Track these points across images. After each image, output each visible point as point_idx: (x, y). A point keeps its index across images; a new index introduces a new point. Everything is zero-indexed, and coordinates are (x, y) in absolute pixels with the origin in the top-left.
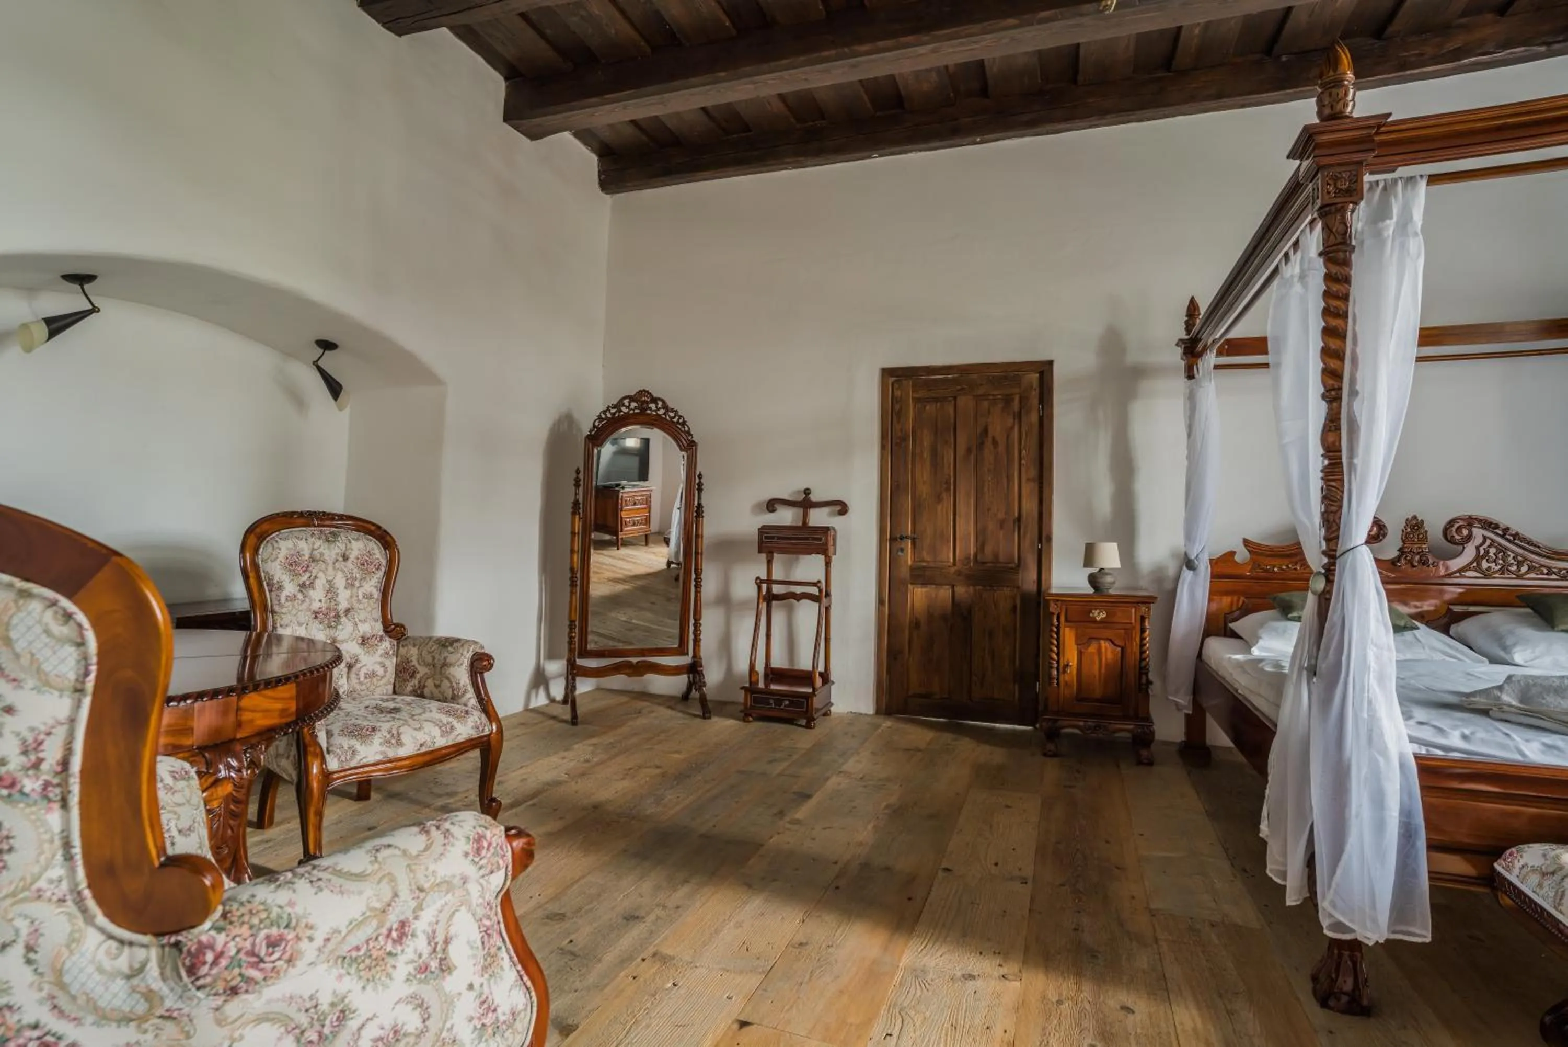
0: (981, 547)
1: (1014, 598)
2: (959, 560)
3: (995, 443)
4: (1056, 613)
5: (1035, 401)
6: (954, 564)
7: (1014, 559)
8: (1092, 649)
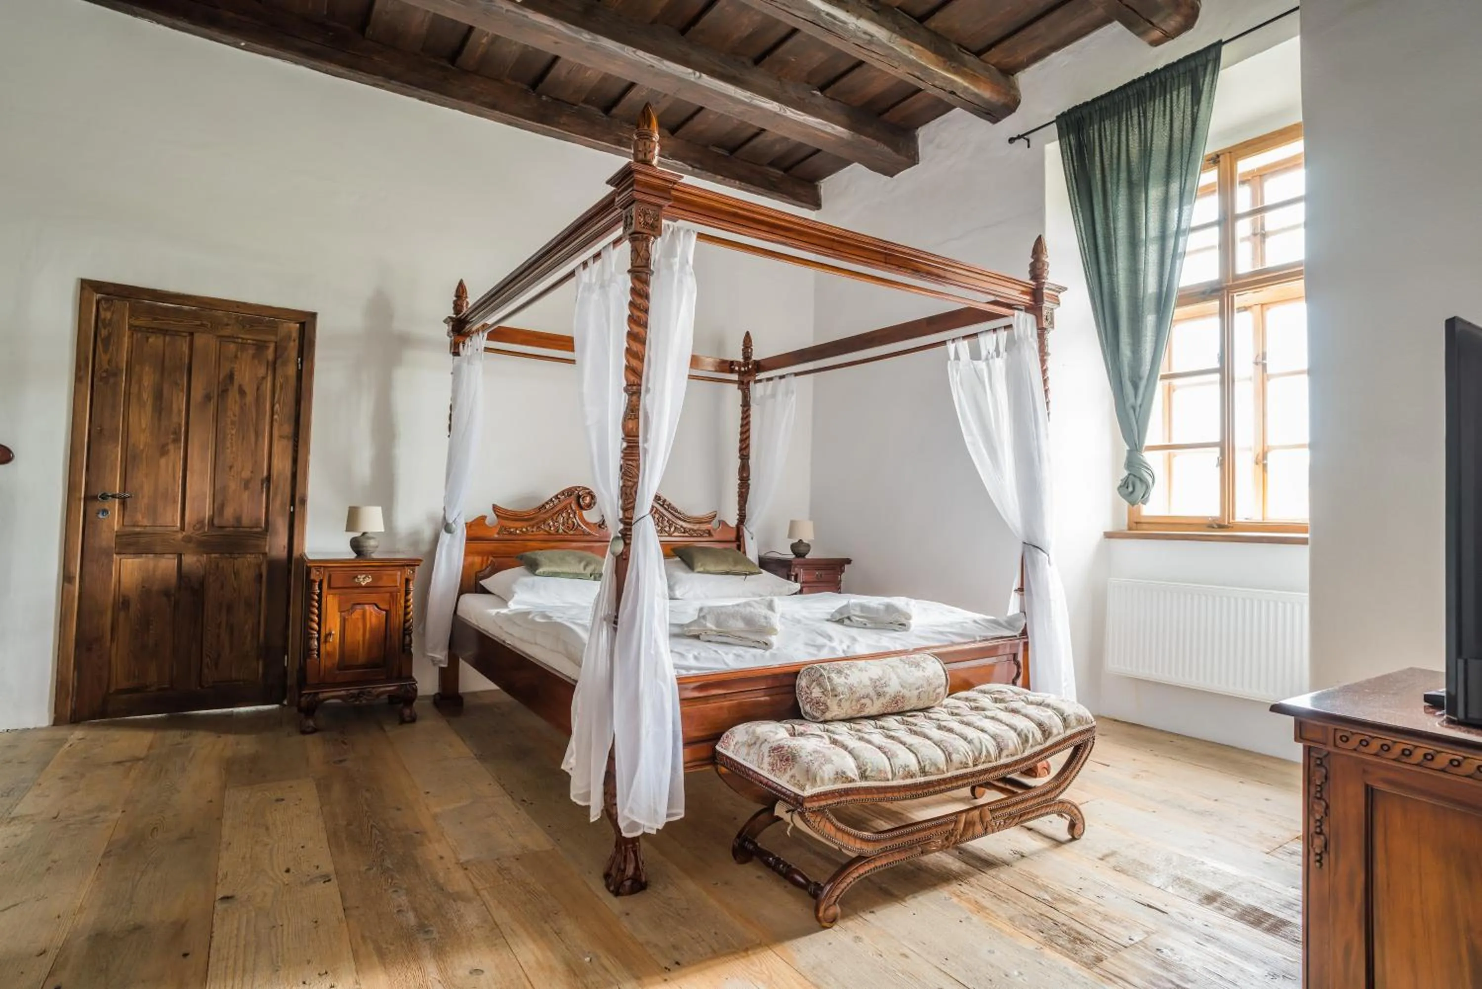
0: (219, 508)
1: (259, 566)
2: (189, 524)
3: (242, 392)
4: (318, 580)
5: (293, 354)
6: (183, 528)
7: (260, 523)
8: (357, 614)
